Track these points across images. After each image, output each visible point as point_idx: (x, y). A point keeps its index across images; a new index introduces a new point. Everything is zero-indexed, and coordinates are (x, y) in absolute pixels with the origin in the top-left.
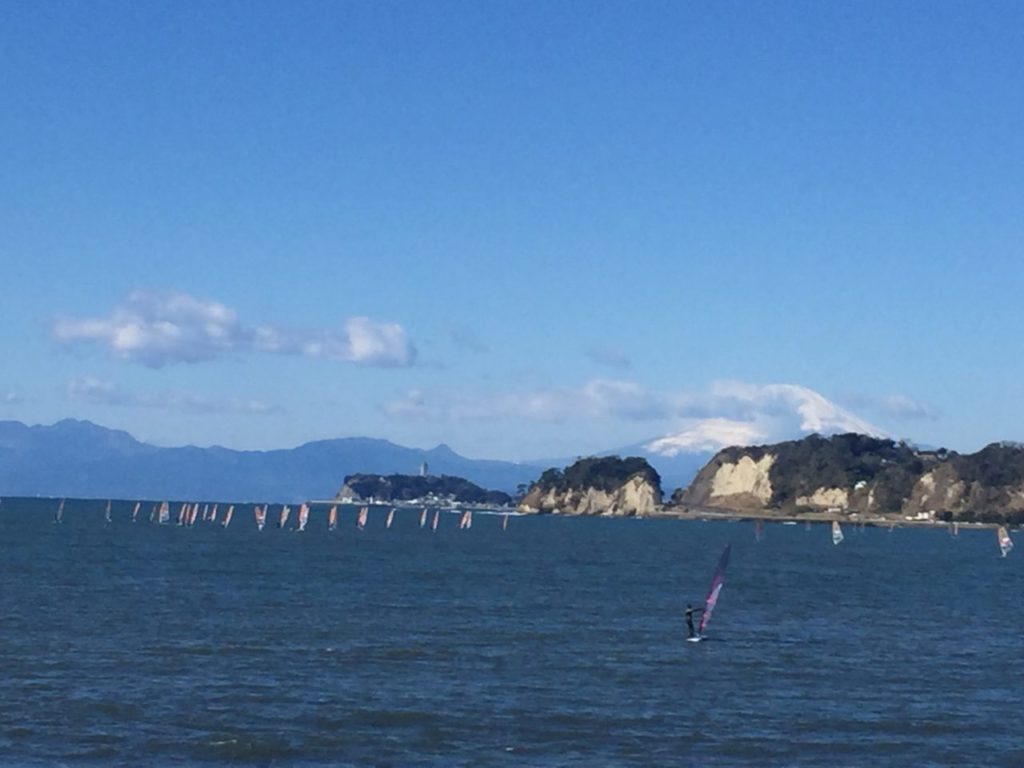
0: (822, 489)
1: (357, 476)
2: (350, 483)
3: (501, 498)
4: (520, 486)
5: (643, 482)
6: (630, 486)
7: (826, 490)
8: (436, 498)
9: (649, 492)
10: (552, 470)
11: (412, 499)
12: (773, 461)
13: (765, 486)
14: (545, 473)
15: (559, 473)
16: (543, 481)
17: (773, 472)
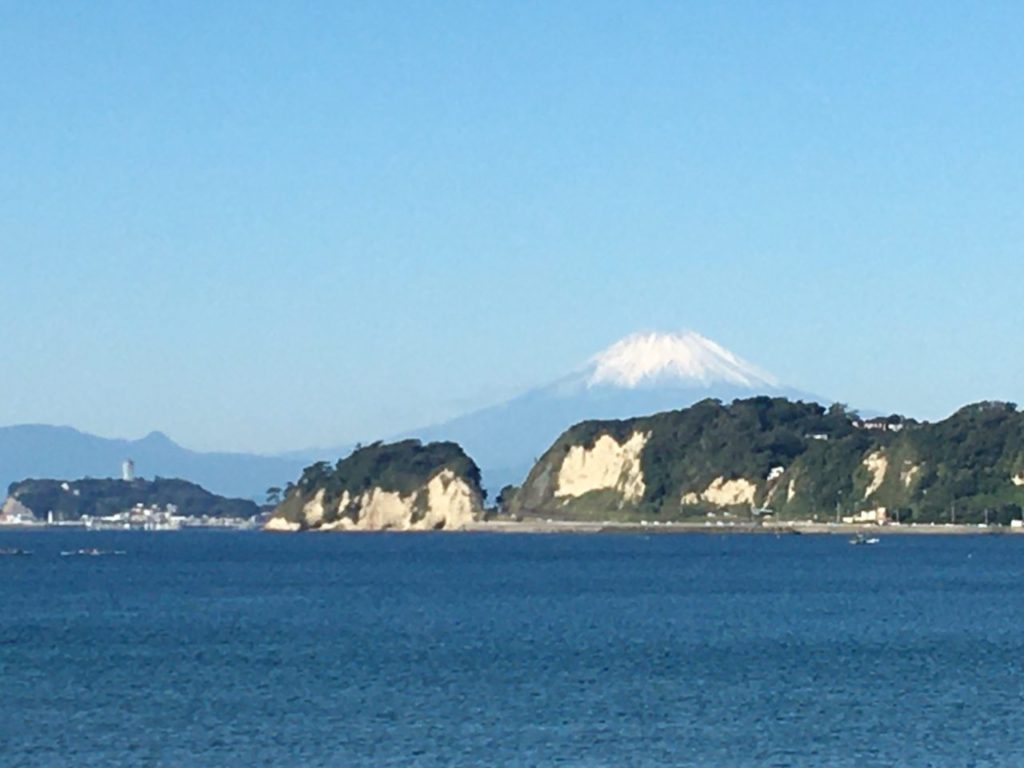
0: (719, 480)
1: (28, 481)
2: (17, 494)
3: (246, 508)
4: (272, 490)
5: (455, 478)
6: (435, 485)
7: (725, 482)
8: (147, 512)
9: (464, 493)
10: (319, 465)
11: (112, 515)
12: (645, 441)
13: (634, 479)
14: (307, 471)
15: (330, 468)
16: (306, 481)
17: (648, 457)
